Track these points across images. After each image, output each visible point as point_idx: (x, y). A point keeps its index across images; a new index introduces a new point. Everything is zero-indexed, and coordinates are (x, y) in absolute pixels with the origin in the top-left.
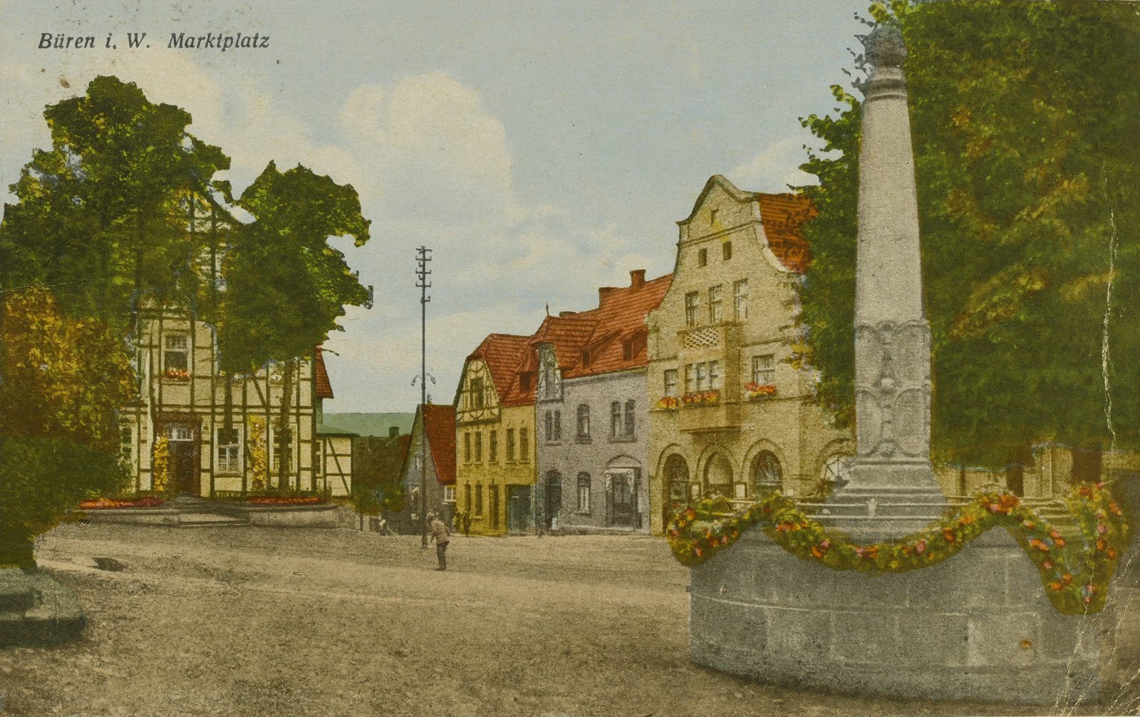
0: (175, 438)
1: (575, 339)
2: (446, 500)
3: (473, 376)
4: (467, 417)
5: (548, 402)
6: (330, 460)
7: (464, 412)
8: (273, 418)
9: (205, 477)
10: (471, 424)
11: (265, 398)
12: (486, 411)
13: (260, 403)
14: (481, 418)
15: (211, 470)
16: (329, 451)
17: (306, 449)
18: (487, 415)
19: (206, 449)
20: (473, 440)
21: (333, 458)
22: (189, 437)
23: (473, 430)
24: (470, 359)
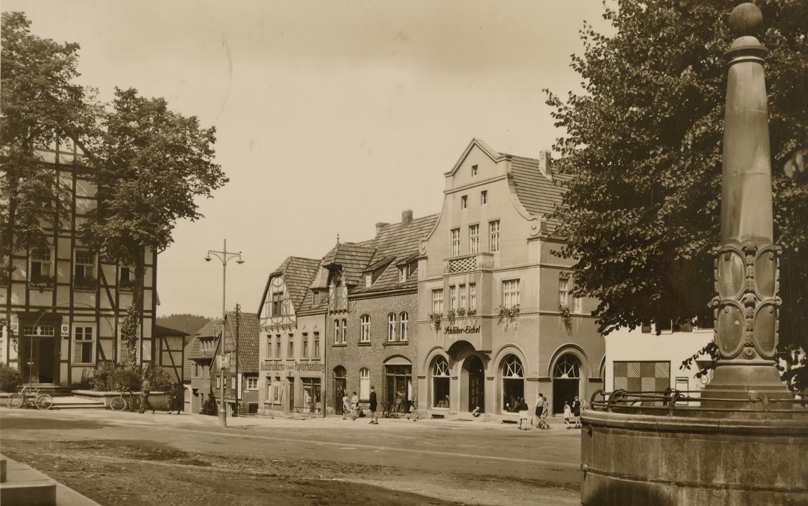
0: (39, 334)
1: (358, 262)
2: (248, 389)
3: (276, 290)
4: (269, 323)
5: (336, 312)
6: (165, 354)
7: (266, 319)
8: (120, 320)
9: (64, 367)
10: (272, 328)
11: (114, 301)
12: (285, 318)
13: (110, 307)
14: (281, 323)
15: (69, 361)
16: (165, 347)
17: (147, 346)
18: (286, 321)
19: (64, 344)
20: (274, 340)
21: (167, 353)
22: (51, 333)
23: (274, 333)
24: (272, 276)
